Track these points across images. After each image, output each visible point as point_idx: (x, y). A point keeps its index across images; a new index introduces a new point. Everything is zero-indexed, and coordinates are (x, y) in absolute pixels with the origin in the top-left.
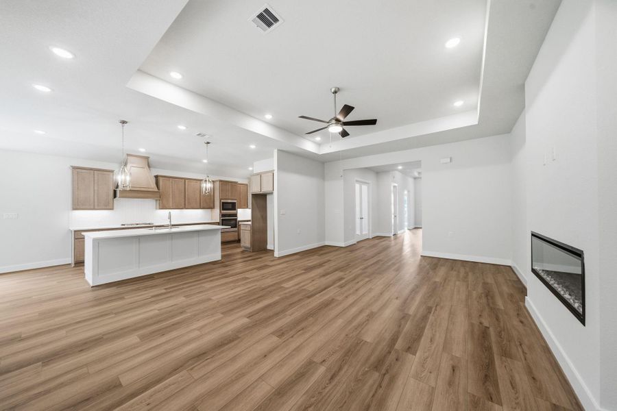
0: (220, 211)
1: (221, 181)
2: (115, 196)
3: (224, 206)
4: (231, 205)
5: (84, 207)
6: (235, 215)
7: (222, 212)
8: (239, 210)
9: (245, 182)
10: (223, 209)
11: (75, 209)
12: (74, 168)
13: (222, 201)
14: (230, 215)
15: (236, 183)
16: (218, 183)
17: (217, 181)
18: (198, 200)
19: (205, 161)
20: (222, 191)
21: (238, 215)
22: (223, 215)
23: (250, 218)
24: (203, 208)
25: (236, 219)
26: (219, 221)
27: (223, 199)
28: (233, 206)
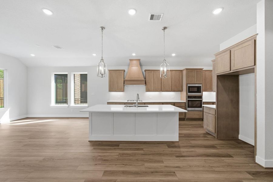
0: (187, 94)
1: (187, 69)
3: (190, 89)
4: (196, 88)
5: (112, 90)
6: (201, 97)
7: (189, 94)
8: (203, 92)
9: (211, 68)
10: (189, 92)
12: (110, 71)
14: (195, 97)
15: (201, 69)
16: (185, 71)
19: (174, 55)
20: (188, 76)
21: (203, 97)
22: (189, 97)
23: (214, 100)
24: (174, 91)
25: (201, 101)
26: (185, 101)
27: (189, 84)
28: (199, 90)
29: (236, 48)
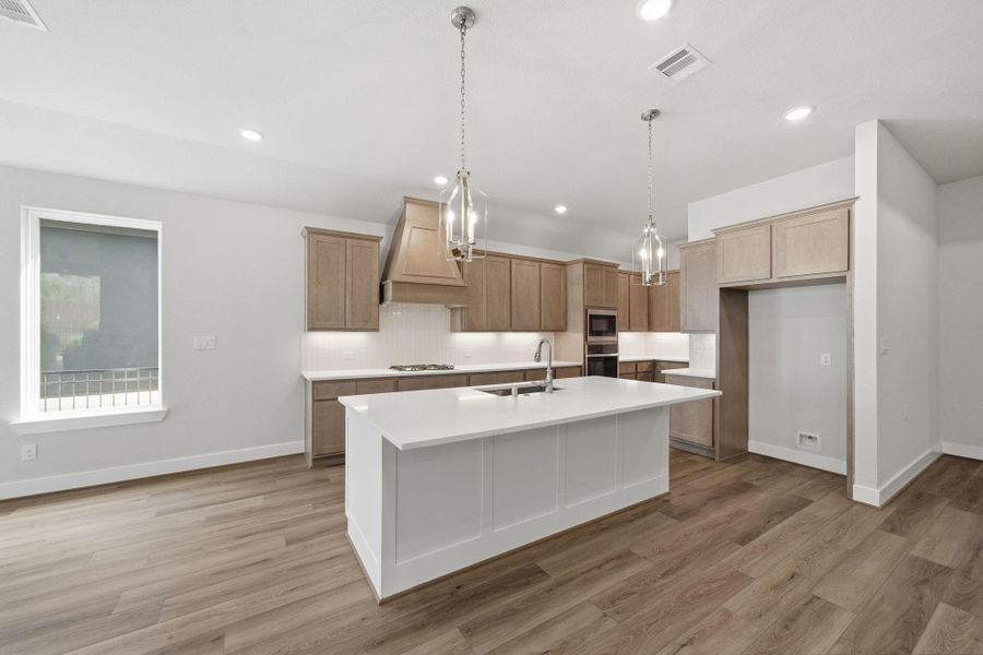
0: (585, 338)
1: (586, 262)
2: (382, 300)
3: (593, 325)
4: (606, 321)
5: (328, 324)
6: (615, 348)
7: (590, 339)
8: (620, 334)
10: (594, 333)
11: (312, 328)
12: (312, 232)
13: (591, 312)
15: (615, 266)
16: (579, 266)
17: (577, 262)
18: (536, 309)
19: (561, 210)
20: (589, 284)
21: (620, 348)
22: (592, 348)
24: (545, 330)
25: (616, 358)
26: (581, 363)
27: (592, 307)
28: (611, 326)
29: (792, 223)
